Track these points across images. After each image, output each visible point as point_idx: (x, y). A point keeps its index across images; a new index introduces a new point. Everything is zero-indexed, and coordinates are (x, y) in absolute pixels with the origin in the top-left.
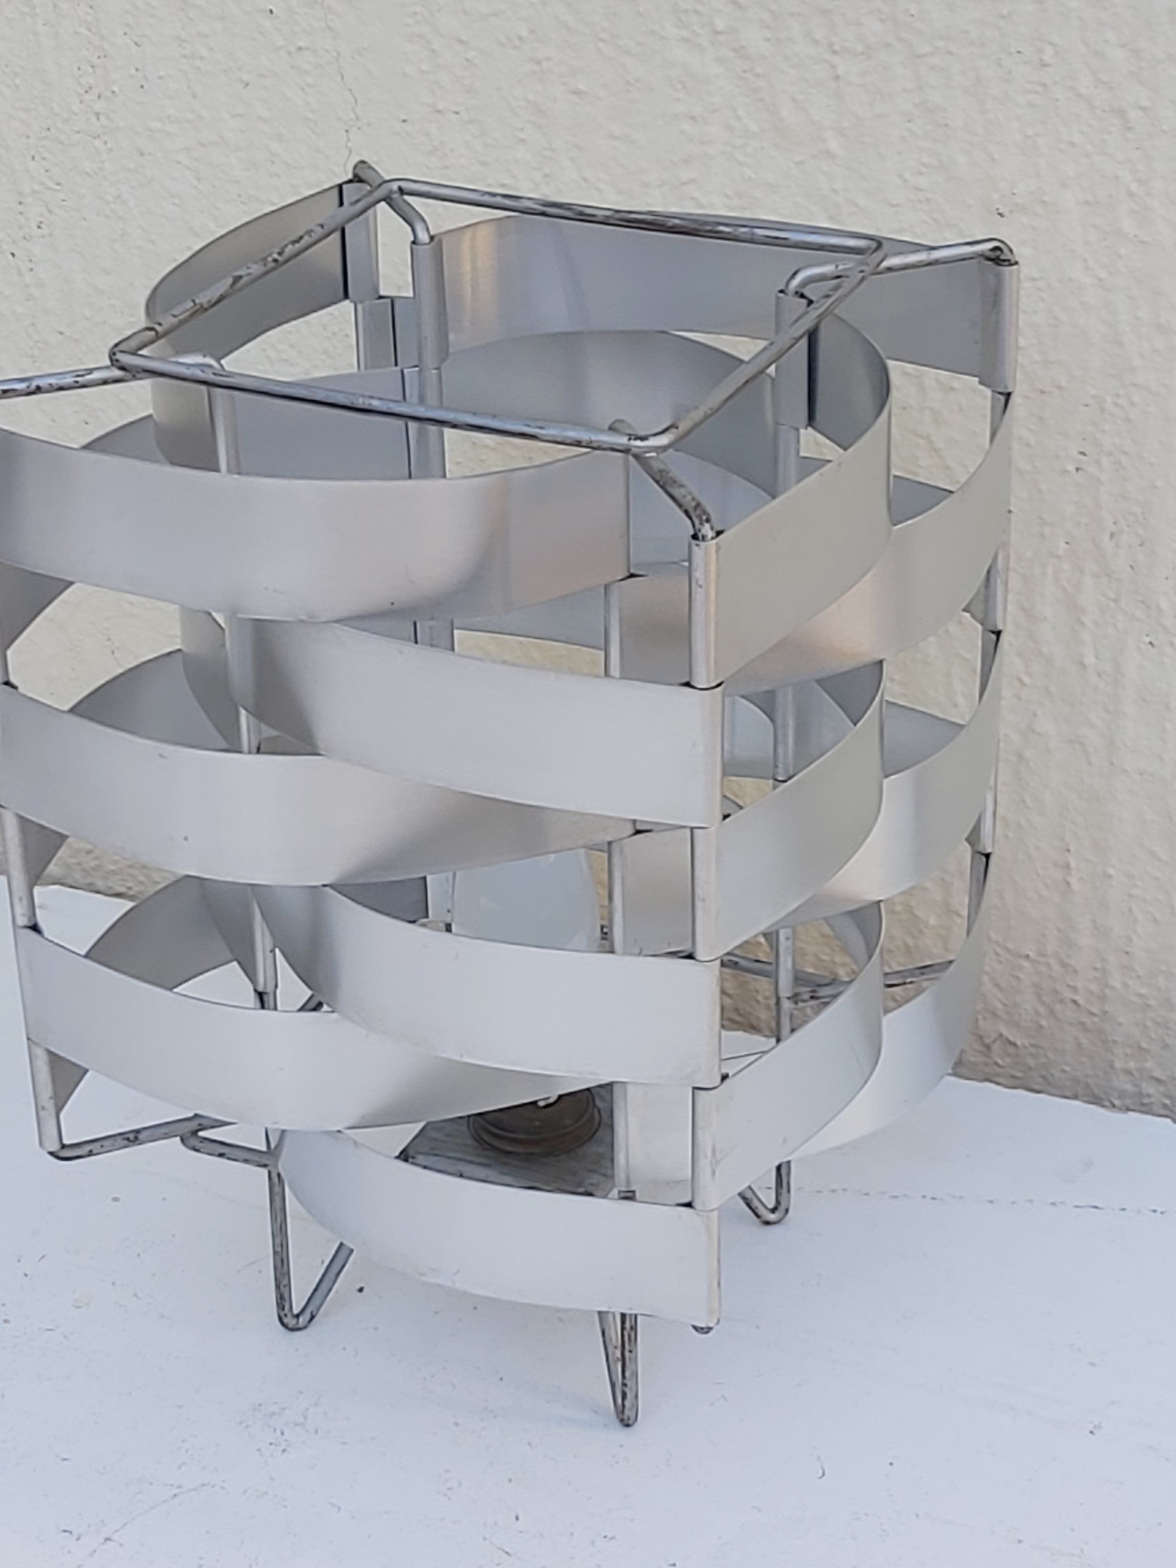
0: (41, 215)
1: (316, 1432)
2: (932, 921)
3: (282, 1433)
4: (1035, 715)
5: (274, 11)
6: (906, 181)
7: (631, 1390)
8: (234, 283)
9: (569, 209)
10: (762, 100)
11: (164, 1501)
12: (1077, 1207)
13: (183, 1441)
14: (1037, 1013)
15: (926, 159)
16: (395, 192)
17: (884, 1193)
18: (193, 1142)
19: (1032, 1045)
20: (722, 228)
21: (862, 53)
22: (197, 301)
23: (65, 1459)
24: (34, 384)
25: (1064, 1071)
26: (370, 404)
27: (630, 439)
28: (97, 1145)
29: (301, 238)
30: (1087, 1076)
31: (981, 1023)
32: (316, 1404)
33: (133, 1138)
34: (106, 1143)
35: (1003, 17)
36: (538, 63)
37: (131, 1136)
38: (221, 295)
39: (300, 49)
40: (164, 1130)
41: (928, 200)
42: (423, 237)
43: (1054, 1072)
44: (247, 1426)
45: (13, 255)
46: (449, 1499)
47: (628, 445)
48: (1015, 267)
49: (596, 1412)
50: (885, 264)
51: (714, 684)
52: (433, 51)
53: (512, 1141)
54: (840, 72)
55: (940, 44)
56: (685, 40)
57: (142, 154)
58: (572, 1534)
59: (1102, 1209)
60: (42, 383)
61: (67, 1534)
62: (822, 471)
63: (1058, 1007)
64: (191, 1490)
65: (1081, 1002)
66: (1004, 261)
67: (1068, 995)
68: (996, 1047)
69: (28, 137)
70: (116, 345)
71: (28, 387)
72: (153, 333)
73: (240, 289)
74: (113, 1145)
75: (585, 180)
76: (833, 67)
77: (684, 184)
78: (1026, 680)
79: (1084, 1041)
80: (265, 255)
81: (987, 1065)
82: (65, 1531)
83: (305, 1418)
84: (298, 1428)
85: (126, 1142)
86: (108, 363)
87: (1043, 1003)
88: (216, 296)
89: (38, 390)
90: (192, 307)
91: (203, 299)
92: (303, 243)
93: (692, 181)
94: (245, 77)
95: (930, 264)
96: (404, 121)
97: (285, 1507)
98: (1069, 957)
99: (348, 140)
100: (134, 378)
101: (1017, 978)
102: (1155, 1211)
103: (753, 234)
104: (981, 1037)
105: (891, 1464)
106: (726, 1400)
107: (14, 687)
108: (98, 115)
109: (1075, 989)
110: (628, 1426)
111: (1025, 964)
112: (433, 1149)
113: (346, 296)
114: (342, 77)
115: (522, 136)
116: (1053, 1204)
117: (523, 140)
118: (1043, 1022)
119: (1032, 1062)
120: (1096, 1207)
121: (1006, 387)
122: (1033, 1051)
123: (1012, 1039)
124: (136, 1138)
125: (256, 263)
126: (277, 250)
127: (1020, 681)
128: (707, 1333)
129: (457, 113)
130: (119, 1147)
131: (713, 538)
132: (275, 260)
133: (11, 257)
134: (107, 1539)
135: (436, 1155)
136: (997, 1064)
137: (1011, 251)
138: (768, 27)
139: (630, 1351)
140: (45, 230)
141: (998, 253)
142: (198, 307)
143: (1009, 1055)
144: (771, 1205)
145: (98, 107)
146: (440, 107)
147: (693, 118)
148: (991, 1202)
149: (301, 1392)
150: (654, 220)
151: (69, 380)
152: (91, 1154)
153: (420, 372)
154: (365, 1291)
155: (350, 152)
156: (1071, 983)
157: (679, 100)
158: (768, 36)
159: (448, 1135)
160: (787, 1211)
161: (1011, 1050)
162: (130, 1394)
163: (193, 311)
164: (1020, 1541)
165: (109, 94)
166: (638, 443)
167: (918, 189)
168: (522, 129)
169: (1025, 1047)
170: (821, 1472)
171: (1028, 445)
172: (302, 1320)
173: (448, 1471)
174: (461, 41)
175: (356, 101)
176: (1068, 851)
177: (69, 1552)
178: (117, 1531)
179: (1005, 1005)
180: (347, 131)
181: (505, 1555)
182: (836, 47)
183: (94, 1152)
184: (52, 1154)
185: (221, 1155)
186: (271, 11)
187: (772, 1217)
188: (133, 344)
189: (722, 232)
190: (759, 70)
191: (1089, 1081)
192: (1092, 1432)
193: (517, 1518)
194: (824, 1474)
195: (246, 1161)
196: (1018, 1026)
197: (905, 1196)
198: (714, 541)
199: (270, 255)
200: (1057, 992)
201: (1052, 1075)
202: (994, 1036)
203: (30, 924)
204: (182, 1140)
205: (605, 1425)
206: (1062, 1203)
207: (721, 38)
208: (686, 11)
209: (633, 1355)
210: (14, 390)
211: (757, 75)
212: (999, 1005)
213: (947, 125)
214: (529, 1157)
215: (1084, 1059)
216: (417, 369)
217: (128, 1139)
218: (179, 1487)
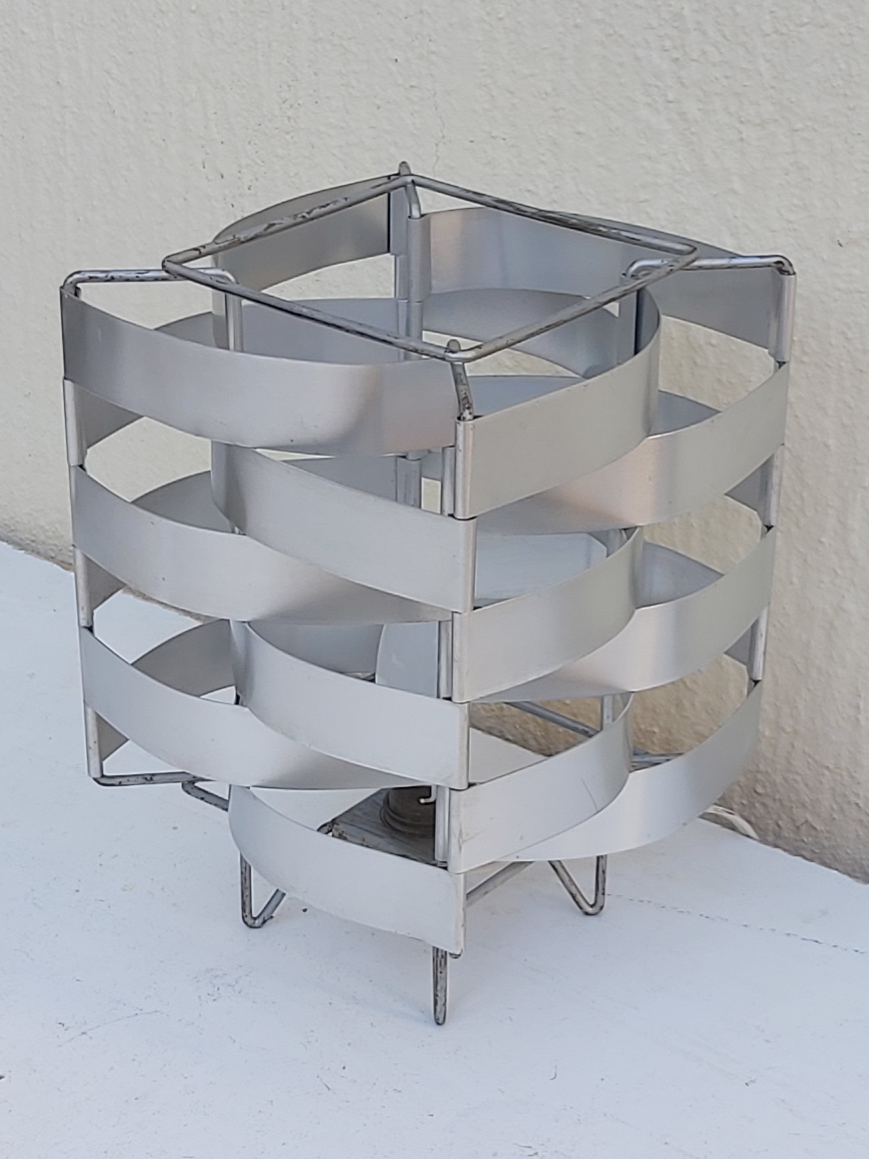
0: (251, 181)
1: (240, 992)
2: (767, 733)
3: (218, 989)
4: (843, 597)
5: (399, 60)
6: (781, 215)
7: (441, 999)
8: (268, 228)
9: (511, 206)
10: (694, 150)
11: (128, 1017)
12: (804, 939)
13: (155, 983)
14: (833, 809)
15: (796, 201)
16: (409, 183)
17: (675, 908)
18: (189, 787)
19: (828, 832)
20: (601, 228)
21: (759, 125)
22: (237, 236)
23: (78, 980)
24: (110, 275)
25: (848, 854)
26: (301, 311)
27: (445, 352)
28: (125, 779)
29: (328, 205)
30: (862, 859)
31: (795, 810)
32: (247, 975)
33: (149, 779)
34: (132, 779)
35: (850, 109)
36: (556, 111)
37: (149, 777)
38: (256, 234)
39: (412, 87)
40: (170, 777)
41: (795, 230)
42: (416, 214)
43: (840, 852)
44: (198, 981)
45: (233, 206)
46: (306, 1048)
47: (444, 355)
48: (793, 276)
49: (423, 1012)
50: (696, 263)
51: (468, 517)
52: (492, 96)
53: (402, 824)
54: (744, 136)
55: (809, 123)
56: (649, 104)
57: (313, 147)
58: (375, 1084)
59: (821, 943)
60: (115, 275)
61: (61, 1026)
62: (569, 388)
63: (846, 806)
64: (147, 1013)
65: (861, 805)
66: (785, 271)
67: (853, 798)
68: (804, 828)
69: (247, 129)
70: (168, 257)
71: (106, 276)
72: (197, 253)
73: (272, 233)
74: (135, 781)
75: (580, 193)
76: (740, 132)
77: (642, 202)
78: (839, 572)
79: (861, 833)
80: (296, 212)
81: (796, 840)
82: (60, 1023)
83: (236, 982)
84: (230, 988)
85: (144, 781)
86: (160, 268)
87: (837, 802)
88: (252, 235)
89: (112, 279)
90: (232, 239)
91: (242, 236)
92: (328, 208)
93: (646, 201)
94: (378, 102)
95: (729, 268)
96: (472, 141)
97: (202, 1034)
98: (855, 772)
99: (437, 151)
100: (175, 279)
101: (821, 782)
102: (857, 951)
103: (620, 234)
104: (793, 820)
105: (602, 1079)
106: (511, 1020)
107: (84, 469)
108: (289, 118)
109: (857, 795)
110: (438, 1024)
111: (826, 772)
112: (352, 821)
113: (388, 251)
114: (436, 109)
115: (543, 159)
116: (789, 935)
117: (543, 162)
118: (835, 816)
119: (826, 843)
120: (817, 942)
121: (783, 358)
122: (827, 835)
123: (814, 825)
124: (151, 779)
125: (289, 216)
126: (308, 210)
127: (835, 572)
128: (456, 958)
129: (504, 139)
130: (140, 783)
131: (470, 420)
132: (304, 217)
133: (231, 206)
134: (84, 1033)
135: (352, 825)
136: (803, 841)
137: (791, 265)
138: (701, 101)
139: (441, 973)
140: (252, 192)
141: (780, 265)
142: (236, 240)
143: (811, 836)
144: (591, 903)
145: (290, 113)
146: (494, 134)
147: (650, 158)
148: (746, 926)
149: (241, 966)
150: (561, 218)
151: (133, 275)
152: (120, 784)
153: (408, 302)
154: (307, 912)
155: (438, 158)
156: (855, 791)
157: (642, 145)
158: (701, 107)
159: (365, 814)
160: (602, 908)
161: (813, 833)
162: (134, 948)
163: (233, 241)
164: (666, 1143)
165: (296, 105)
166: (451, 355)
167: (790, 222)
168: (543, 155)
169: (822, 832)
170: (553, 1076)
171: (850, 407)
172: (258, 922)
173: (312, 1031)
174: (511, 92)
175: (444, 125)
176: (859, 696)
177: (58, 1037)
178: (92, 1029)
179: (812, 800)
180: (437, 145)
181: (327, 1089)
182: (743, 119)
183: (123, 783)
184: (95, 779)
185: (202, 799)
186: (396, 60)
187: (590, 910)
188: (180, 258)
189: (600, 231)
190: (693, 130)
191: (864, 862)
192: (747, 1084)
193: (344, 1068)
194: (555, 1078)
195: (216, 805)
196: (819, 816)
197: (688, 912)
198: (471, 422)
199: (301, 213)
200: (846, 796)
201: (839, 854)
202: (802, 820)
203: (89, 626)
204: (183, 786)
205: (425, 1021)
206: (794, 935)
207: (671, 105)
208: (650, 85)
209: (443, 975)
210: (96, 278)
211: (693, 133)
212: (807, 799)
213: (809, 179)
214: (411, 836)
215: (861, 847)
216: (406, 301)
217: (146, 779)
218: (141, 1010)
